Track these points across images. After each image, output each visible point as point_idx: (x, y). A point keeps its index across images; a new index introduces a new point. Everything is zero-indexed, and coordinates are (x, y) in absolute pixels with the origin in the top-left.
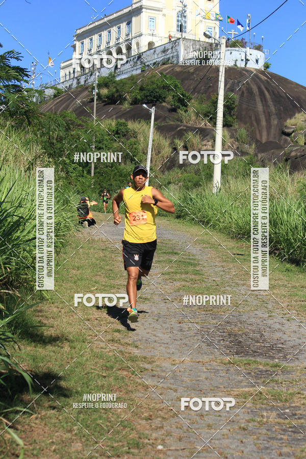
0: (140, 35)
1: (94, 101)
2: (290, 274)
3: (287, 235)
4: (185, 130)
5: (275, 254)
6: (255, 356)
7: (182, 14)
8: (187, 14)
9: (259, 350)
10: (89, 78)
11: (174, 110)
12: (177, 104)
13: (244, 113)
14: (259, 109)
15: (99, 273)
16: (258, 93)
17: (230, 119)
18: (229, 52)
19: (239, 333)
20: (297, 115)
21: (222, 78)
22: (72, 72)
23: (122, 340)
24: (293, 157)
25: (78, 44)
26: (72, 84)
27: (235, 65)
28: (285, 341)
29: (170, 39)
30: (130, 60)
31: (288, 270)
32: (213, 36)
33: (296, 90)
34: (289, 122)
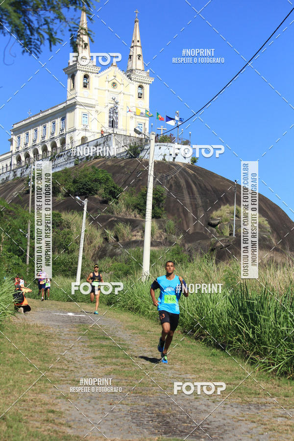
0: (74, 130)
1: (29, 193)
2: (215, 359)
3: (213, 321)
4: (116, 221)
5: (201, 339)
6: (182, 435)
7: (114, 111)
8: (119, 110)
9: (185, 431)
10: (25, 170)
11: (105, 202)
12: (108, 196)
13: (172, 205)
14: (186, 202)
15: (34, 357)
16: (185, 186)
17: (158, 211)
18: (158, 147)
19: (167, 414)
20: (222, 207)
21: (151, 172)
22: (9, 165)
23: (56, 421)
24: (219, 247)
25: (15, 138)
26: (9, 176)
27: (164, 159)
28: (211, 422)
29: (102, 134)
30: (64, 154)
31: (213, 355)
32: (143, 132)
33: (221, 183)
34: (215, 214)
